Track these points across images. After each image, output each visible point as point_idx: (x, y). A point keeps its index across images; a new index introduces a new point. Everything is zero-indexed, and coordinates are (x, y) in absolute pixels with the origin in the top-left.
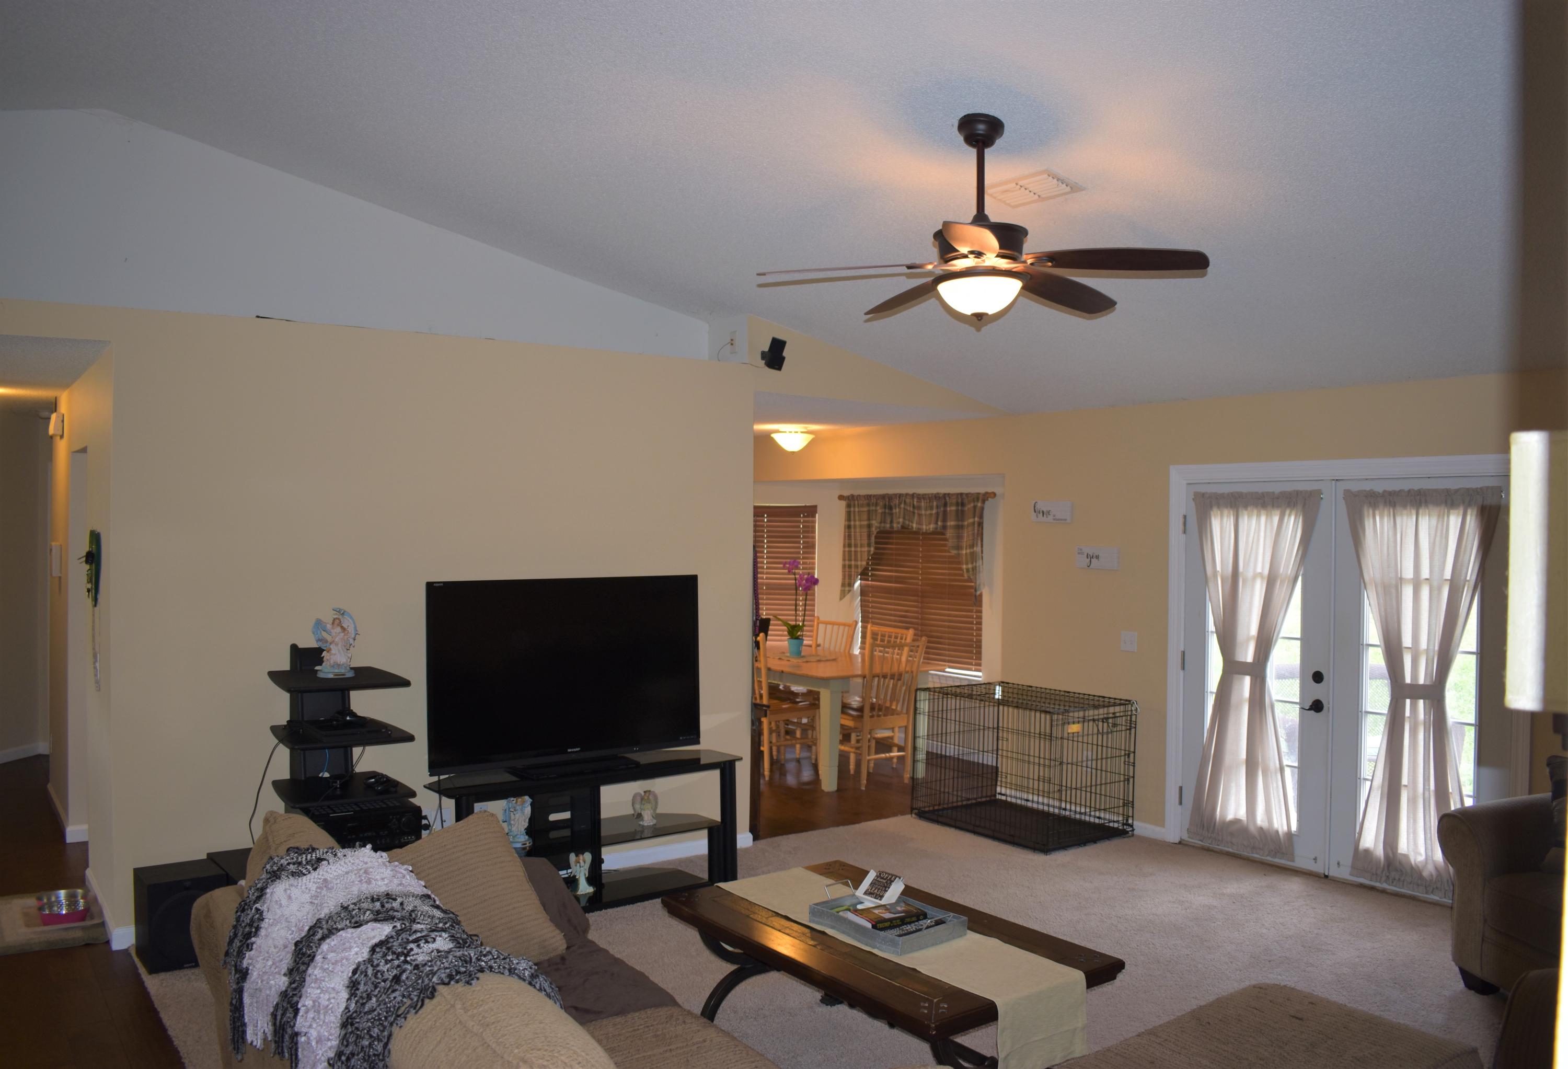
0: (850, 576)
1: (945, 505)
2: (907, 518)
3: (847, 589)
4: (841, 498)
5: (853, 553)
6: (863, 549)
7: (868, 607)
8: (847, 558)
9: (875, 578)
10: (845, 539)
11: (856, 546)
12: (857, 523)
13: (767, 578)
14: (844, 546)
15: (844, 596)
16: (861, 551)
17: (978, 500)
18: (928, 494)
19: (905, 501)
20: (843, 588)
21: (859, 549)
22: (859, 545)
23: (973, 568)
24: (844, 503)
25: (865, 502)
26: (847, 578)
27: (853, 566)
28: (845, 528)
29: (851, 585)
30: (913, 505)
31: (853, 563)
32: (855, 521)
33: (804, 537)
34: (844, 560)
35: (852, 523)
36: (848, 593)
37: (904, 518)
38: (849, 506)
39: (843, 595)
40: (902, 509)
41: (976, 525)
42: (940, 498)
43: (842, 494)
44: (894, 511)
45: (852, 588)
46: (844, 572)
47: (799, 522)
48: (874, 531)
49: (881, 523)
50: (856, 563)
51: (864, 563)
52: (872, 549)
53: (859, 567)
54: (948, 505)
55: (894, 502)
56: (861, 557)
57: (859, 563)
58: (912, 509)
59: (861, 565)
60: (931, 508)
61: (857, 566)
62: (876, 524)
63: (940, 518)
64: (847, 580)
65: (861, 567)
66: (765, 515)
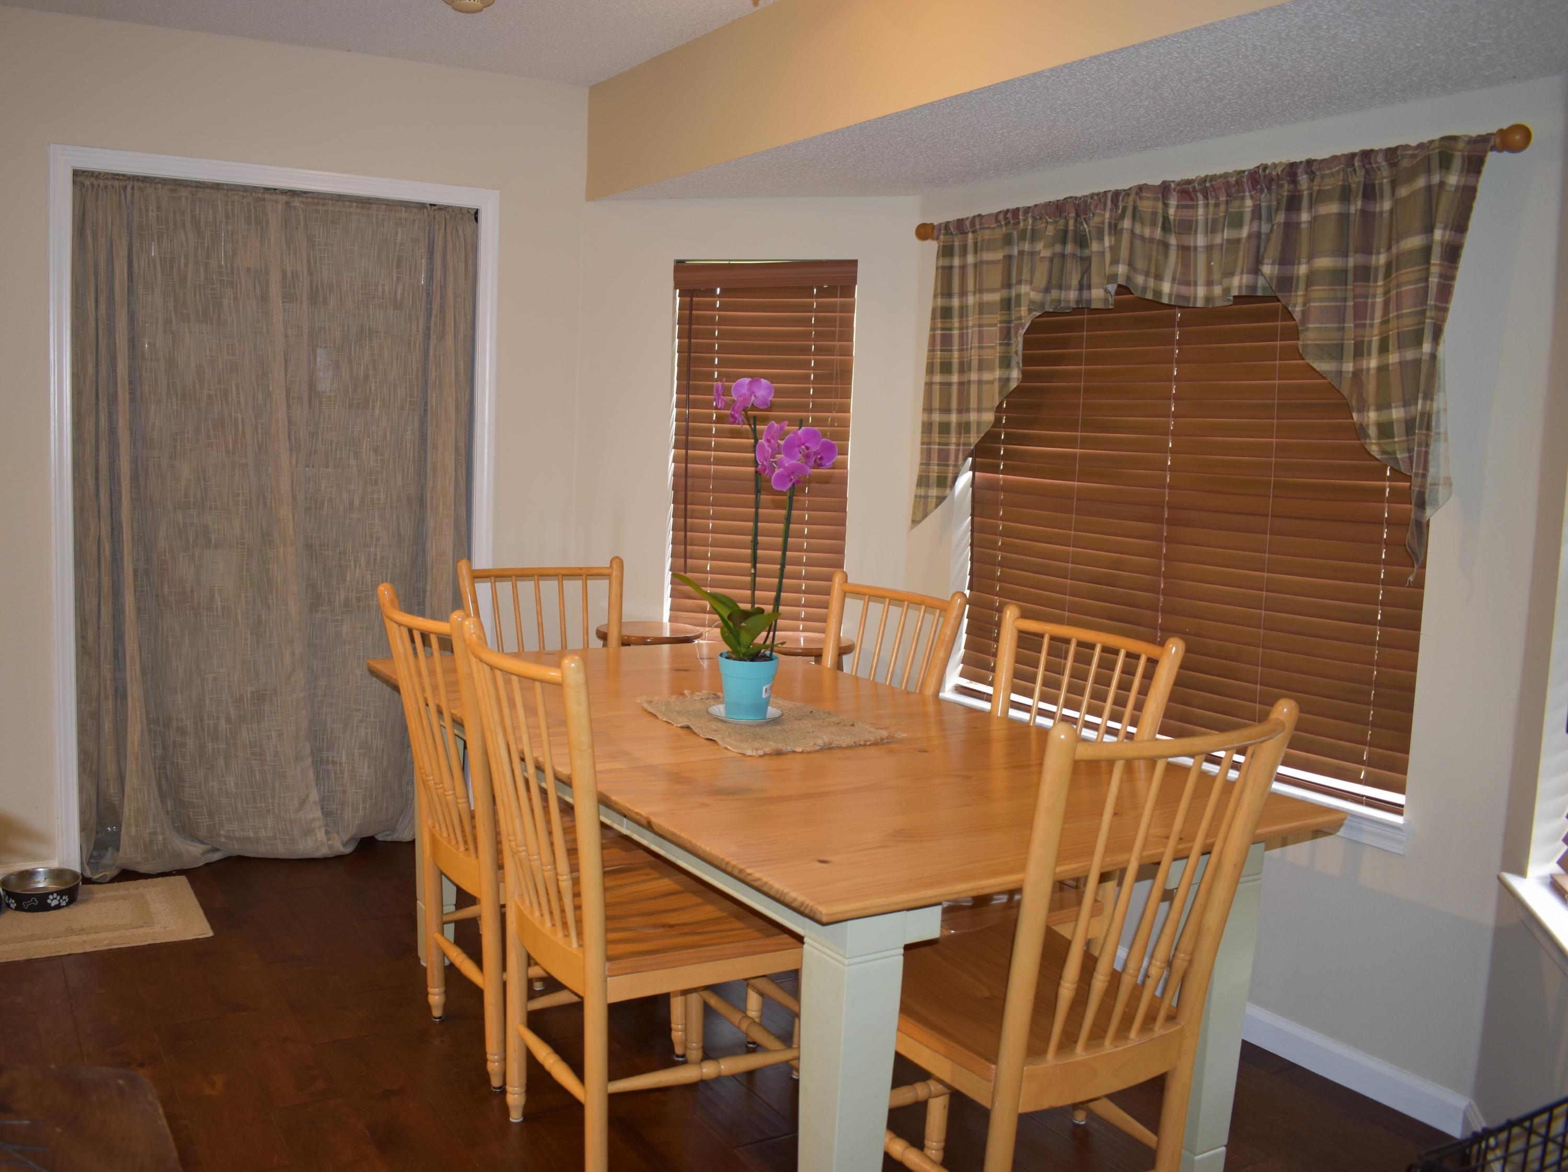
0: (944, 457)
1: (1293, 204)
2: (1140, 264)
3: (934, 492)
4: (924, 232)
5: (955, 389)
6: (987, 376)
7: (993, 545)
8: (936, 404)
9: (1016, 465)
10: (932, 350)
11: (964, 368)
12: (971, 300)
13: (719, 461)
14: (930, 370)
15: (925, 515)
16: (980, 382)
17: (1445, 162)
18: (1225, 176)
19: (1135, 209)
20: (922, 492)
21: (974, 376)
22: (975, 364)
23: (1409, 425)
24: (932, 246)
25: (999, 233)
26: (935, 461)
27: (953, 427)
28: (934, 318)
29: (946, 482)
30: (1166, 219)
31: (954, 418)
32: (963, 294)
33: (819, 350)
34: (928, 409)
35: (956, 302)
36: (937, 506)
37: (1131, 264)
38: (946, 251)
39: (921, 510)
40: (1126, 237)
41: (1435, 260)
42: (1271, 180)
43: (928, 221)
44: (1095, 246)
45: (948, 491)
46: (926, 443)
47: (808, 308)
48: (1025, 316)
49: (1047, 290)
50: (964, 417)
51: (989, 417)
52: (1015, 374)
53: (973, 428)
54: (1305, 202)
55: (1097, 219)
56: (980, 400)
57: (973, 417)
58: (1158, 234)
59: (979, 424)
60: (1236, 221)
61: (964, 427)
62: (1034, 295)
63: (1273, 249)
64: (935, 469)
65: (978, 432)
66: (718, 290)
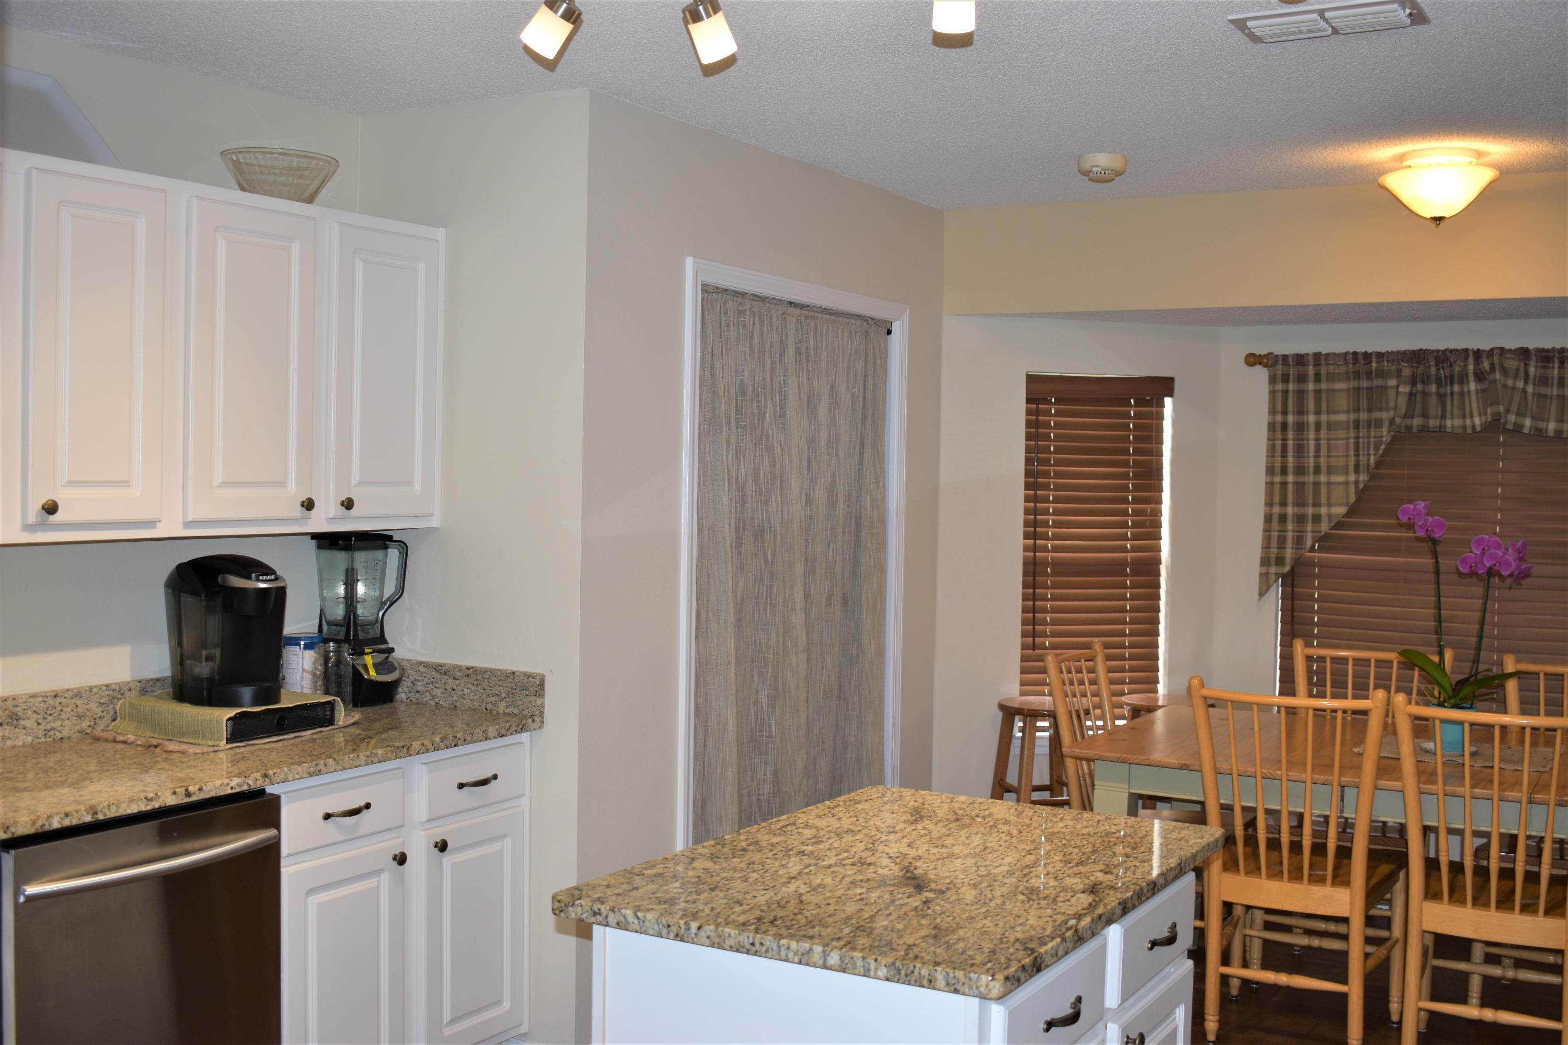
3: (1273, 570)
4: (1253, 360)
8: (1277, 499)
10: (1271, 456)
13: (1055, 549)
14: (1270, 471)
15: (1268, 588)
16: (1329, 484)
20: (1264, 570)
21: (1323, 478)
22: (1324, 468)
24: (1261, 374)
28: (1269, 431)
31: (1310, 510)
34: (1269, 503)
36: (1275, 581)
38: (1281, 379)
39: (1265, 585)
43: (1259, 352)
46: (1267, 531)
47: (1127, 416)
50: (1317, 510)
51: (1339, 511)
53: (1326, 519)
56: (1329, 497)
57: (1324, 510)
59: (1330, 515)
61: (1312, 518)
64: (1274, 551)
65: (1330, 522)
66: (1053, 400)
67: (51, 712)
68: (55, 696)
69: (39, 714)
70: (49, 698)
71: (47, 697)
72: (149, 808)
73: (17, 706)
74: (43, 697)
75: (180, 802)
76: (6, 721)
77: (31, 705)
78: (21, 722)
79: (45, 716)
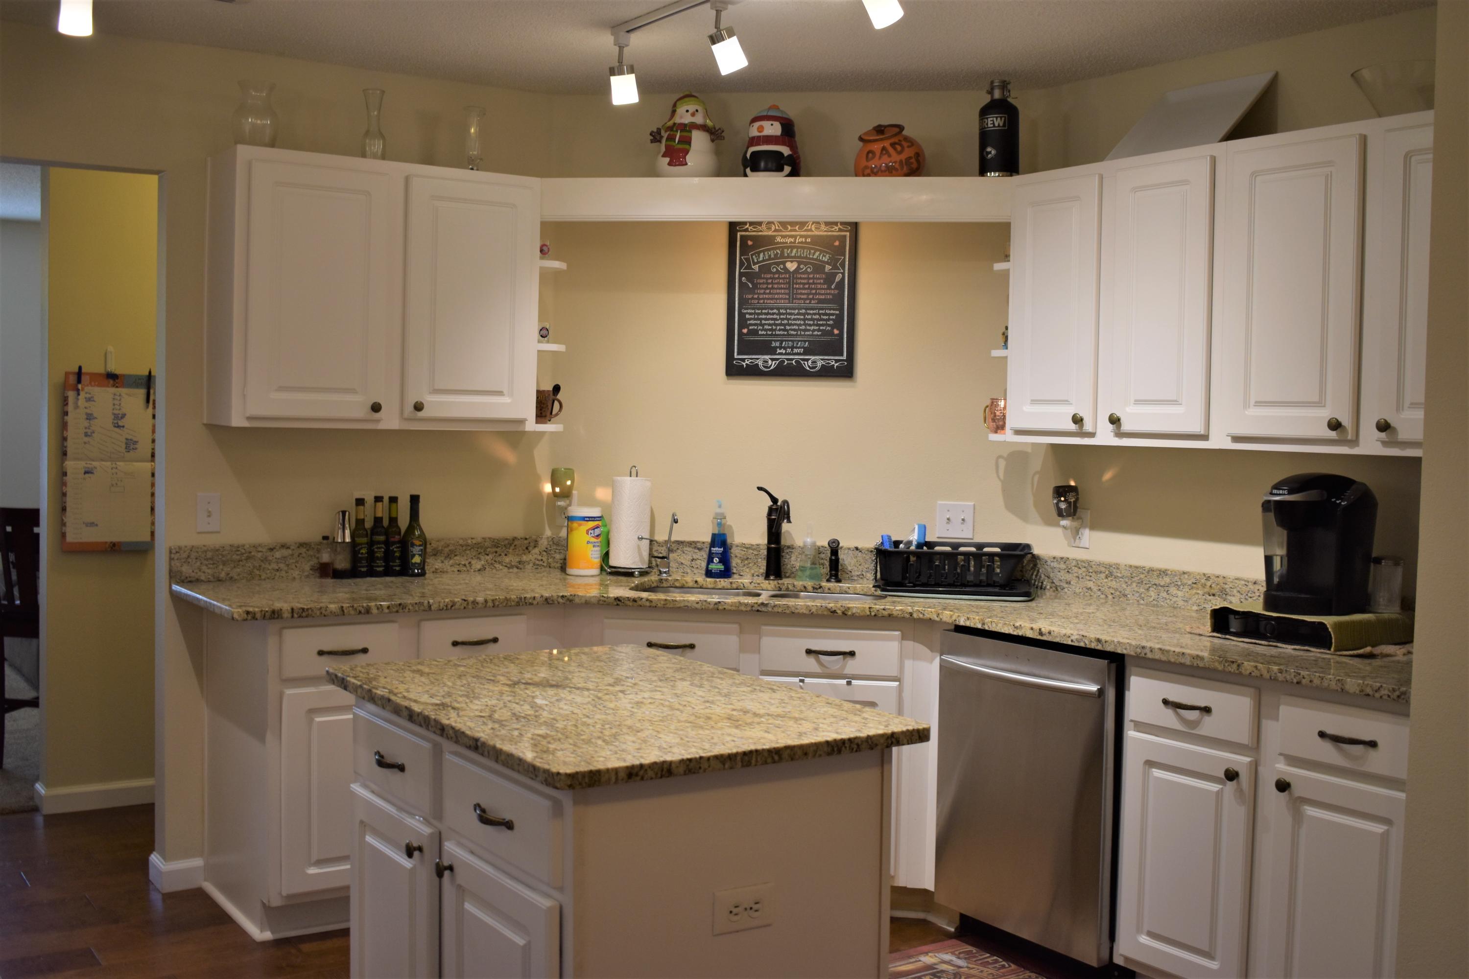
67: (1251, 595)
68: (1255, 583)
69: (1242, 594)
70: (1250, 584)
71: (1248, 582)
72: (1015, 633)
73: (1226, 584)
74: (1245, 581)
75: (1035, 637)
76: (1218, 593)
77: (1236, 585)
78: (1229, 597)
79: (1247, 597)
